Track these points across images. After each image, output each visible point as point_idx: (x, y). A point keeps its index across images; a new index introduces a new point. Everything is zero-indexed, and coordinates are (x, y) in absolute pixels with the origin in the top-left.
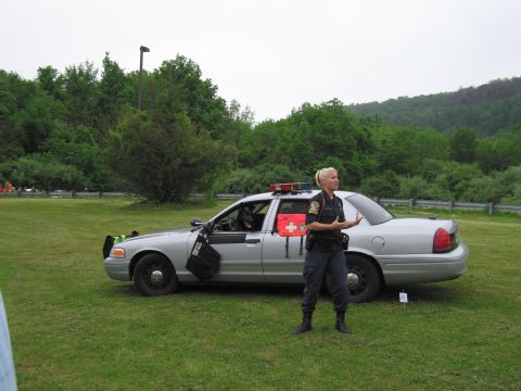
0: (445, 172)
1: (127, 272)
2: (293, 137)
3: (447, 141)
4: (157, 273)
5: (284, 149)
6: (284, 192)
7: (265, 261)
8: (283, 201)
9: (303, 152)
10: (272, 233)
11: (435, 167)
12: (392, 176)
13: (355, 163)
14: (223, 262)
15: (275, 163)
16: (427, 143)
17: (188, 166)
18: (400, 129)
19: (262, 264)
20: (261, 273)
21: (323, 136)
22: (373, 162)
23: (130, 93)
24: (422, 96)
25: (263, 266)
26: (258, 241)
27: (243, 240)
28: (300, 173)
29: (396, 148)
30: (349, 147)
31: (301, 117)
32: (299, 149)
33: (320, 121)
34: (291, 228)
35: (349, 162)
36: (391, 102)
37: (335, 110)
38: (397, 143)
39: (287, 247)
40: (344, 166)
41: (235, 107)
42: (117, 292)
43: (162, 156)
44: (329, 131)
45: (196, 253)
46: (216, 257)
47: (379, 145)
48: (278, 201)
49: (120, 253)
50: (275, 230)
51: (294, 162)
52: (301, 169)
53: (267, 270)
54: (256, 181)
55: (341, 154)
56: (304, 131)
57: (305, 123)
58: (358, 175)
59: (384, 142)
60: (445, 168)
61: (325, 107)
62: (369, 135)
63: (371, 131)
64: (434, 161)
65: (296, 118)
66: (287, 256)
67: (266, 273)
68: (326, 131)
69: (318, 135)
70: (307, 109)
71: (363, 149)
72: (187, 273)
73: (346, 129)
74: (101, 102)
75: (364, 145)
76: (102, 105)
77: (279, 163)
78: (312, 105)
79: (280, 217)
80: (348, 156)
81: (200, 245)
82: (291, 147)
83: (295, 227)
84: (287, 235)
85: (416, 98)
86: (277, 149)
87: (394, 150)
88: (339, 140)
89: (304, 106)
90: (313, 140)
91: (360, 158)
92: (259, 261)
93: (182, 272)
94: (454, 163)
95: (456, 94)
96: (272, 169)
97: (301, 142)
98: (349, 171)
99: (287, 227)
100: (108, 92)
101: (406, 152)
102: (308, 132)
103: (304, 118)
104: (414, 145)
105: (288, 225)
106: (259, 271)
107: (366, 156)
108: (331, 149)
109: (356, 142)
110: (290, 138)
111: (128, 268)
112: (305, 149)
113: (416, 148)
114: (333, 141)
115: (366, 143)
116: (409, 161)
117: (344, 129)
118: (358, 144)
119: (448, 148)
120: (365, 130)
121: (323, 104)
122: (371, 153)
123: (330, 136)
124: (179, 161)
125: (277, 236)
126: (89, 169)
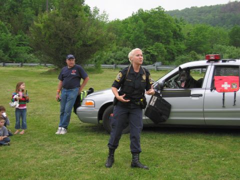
0: (228, 53)
1: (97, 118)
2: (134, 30)
3: (227, 33)
5: (128, 38)
6: (216, 60)
7: (205, 110)
8: (216, 67)
9: (140, 39)
10: (211, 90)
11: (220, 49)
12: (195, 55)
13: (172, 46)
14: (173, 110)
15: (123, 46)
16: (215, 35)
18: (199, 26)
19: (203, 112)
20: (203, 119)
21: (152, 30)
22: (183, 47)
24: (206, 7)
25: (204, 113)
26: (201, 95)
27: (188, 94)
29: (196, 37)
30: (168, 37)
31: (138, 17)
33: (151, 21)
34: (226, 86)
35: (167, 46)
36: (187, 10)
37: (159, 14)
38: (197, 35)
39: (224, 100)
40: (166, 48)
41: (96, 11)
42: (86, 131)
43: (70, 39)
44: (156, 27)
45: (152, 104)
46: (168, 106)
47: (185, 35)
48: (213, 67)
50: (213, 88)
51: (134, 46)
53: (207, 116)
54: (111, 57)
55: (163, 41)
56: (140, 27)
57: (141, 22)
58: (173, 54)
59: (189, 34)
60: (227, 50)
61: (154, 12)
62: (180, 29)
63: (181, 26)
64: (220, 46)
65: (134, 19)
66: (224, 107)
67: (206, 119)
68: (154, 27)
69: (149, 29)
70: (141, 11)
71: (177, 38)
72: (147, 118)
74: (13, 7)
75: (177, 36)
76: (13, 9)
78: (144, 10)
79: (216, 78)
80: (168, 42)
81: (155, 98)
82: (132, 37)
83: (229, 86)
84: (223, 91)
85: (202, 8)
86: (124, 37)
87: (195, 39)
88: (162, 32)
89: (139, 11)
90: (145, 32)
91: (175, 44)
92: (202, 110)
94: (232, 47)
95: (227, 5)
96: (121, 50)
97: (138, 33)
98: (168, 51)
99: (223, 86)
101: (202, 40)
102: (143, 27)
103: (140, 19)
104: (207, 36)
105: (224, 84)
106: (201, 116)
107: (179, 43)
108: (157, 38)
109: (172, 33)
110: (132, 31)
111: (97, 114)
112: (141, 37)
113: (208, 38)
114: (158, 33)
115: (178, 34)
116: (204, 46)
117: (165, 25)
118: (174, 35)
119: (228, 38)
120: (177, 26)
121: (152, 10)
122: (181, 40)
123: (156, 30)
124: (81, 42)
125: (215, 92)
126: (6, 49)
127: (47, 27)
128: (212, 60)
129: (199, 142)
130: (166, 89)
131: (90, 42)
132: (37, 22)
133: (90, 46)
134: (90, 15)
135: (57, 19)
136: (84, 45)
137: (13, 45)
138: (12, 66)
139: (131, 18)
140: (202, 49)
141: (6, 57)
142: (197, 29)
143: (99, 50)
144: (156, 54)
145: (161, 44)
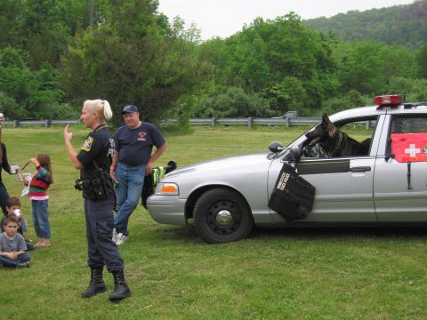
0: (417, 91)
1: (183, 214)
2: (246, 56)
3: (414, 56)
4: (224, 213)
5: (236, 70)
7: (377, 195)
9: (258, 72)
10: (387, 159)
11: (402, 85)
12: (356, 96)
13: (315, 82)
14: (318, 197)
15: (228, 84)
16: (391, 60)
17: (163, 86)
19: (374, 199)
20: (373, 211)
21: (278, 54)
22: (335, 82)
23: (62, 10)
24: (374, 10)
25: (374, 201)
26: (368, 169)
27: (345, 168)
28: (256, 95)
29: (358, 65)
30: (308, 66)
31: (253, 33)
32: (254, 68)
33: (276, 38)
34: (412, 151)
35: (308, 82)
36: (340, 17)
37: (291, 25)
38: (359, 60)
39: (409, 176)
40: (304, 86)
41: (179, 25)
43: (133, 75)
44: (286, 49)
45: (281, 186)
46: (310, 190)
47: (339, 63)
48: (388, 117)
49: (171, 189)
50: (389, 155)
51: (248, 84)
52: (256, 91)
53: (380, 207)
55: (300, 74)
56: (258, 49)
57: (259, 40)
58: (318, 96)
59: (345, 59)
60: (415, 87)
61: (281, 23)
62: (330, 52)
63: (331, 46)
64: (401, 79)
65: (247, 35)
66: (409, 188)
67: (378, 210)
68: (284, 49)
69: (273, 53)
70: (259, 24)
71: (324, 68)
72: (272, 212)
73: (303, 46)
74: (31, 22)
75: (324, 63)
76: (31, 25)
77: (233, 85)
78: (265, 20)
79: (395, 137)
80: (308, 76)
81: (287, 176)
82: (244, 68)
83: (418, 151)
84: (408, 160)
85: (367, 12)
86: (229, 69)
87: (357, 69)
88: (296, 58)
89: (255, 21)
90: (268, 58)
91: (320, 78)
92: (371, 195)
93: (261, 211)
94: (424, 80)
95: (411, 6)
96: (225, 92)
97: (255, 61)
98: (308, 91)
99: (407, 151)
100: (37, 10)
101: (369, 70)
102: (263, 50)
103: (257, 34)
104: (378, 62)
105: (408, 147)
106: (369, 207)
107: (327, 76)
108: (289, 69)
109: (315, 60)
110: (242, 57)
111: (183, 208)
112: (260, 68)
113: (379, 66)
114: (290, 59)
115: (326, 61)
116: (374, 80)
117: (302, 46)
118: (318, 63)
119: (415, 65)
120: (324, 46)
121: (278, 19)
122: (332, 72)
123: (287, 54)
124: (152, 80)
125: (393, 162)
126: (21, 95)
127: (92, 54)
128: (387, 105)
129: (366, 252)
130: (305, 159)
131: (169, 80)
132: (74, 46)
133: (169, 85)
134: (169, 32)
135: (110, 40)
136: (159, 85)
137: (33, 88)
138: (32, 126)
139: (240, 35)
140: (369, 85)
141: (22, 110)
142: (359, 50)
143: (185, 92)
144: (287, 97)
145: (295, 80)
